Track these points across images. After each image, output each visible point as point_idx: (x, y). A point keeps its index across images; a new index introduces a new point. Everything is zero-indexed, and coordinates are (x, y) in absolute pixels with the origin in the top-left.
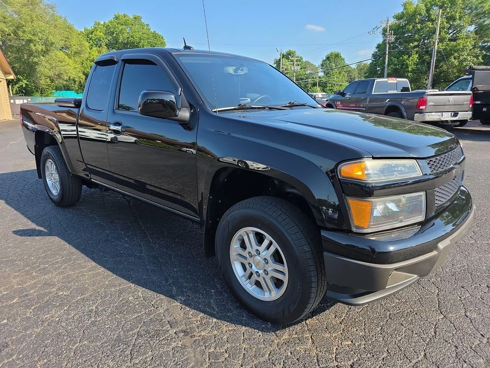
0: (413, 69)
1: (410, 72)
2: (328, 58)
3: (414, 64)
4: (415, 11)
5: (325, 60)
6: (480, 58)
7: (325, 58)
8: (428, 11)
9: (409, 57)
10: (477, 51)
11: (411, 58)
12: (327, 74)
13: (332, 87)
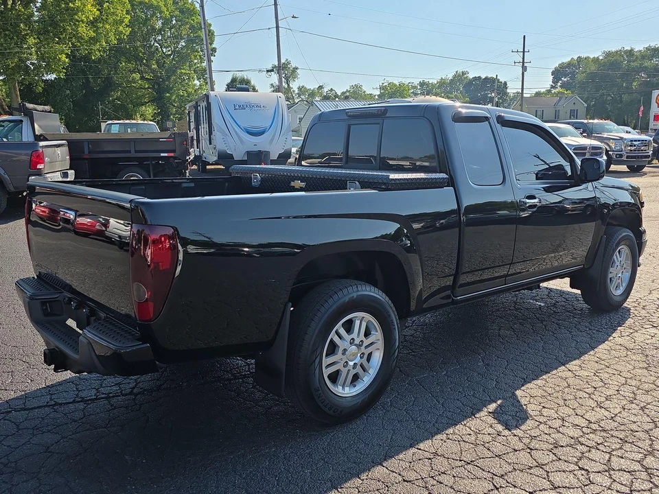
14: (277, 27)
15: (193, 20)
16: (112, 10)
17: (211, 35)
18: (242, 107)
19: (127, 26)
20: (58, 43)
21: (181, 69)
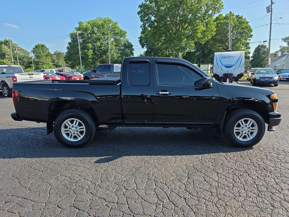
0: (91, 57)
1: (90, 59)
2: (36, 47)
3: (91, 55)
4: (86, 28)
5: (35, 48)
6: (119, 54)
7: (34, 47)
8: (92, 28)
9: (88, 51)
10: (117, 50)
11: (89, 51)
12: (37, 57)
13: (42, 65)
14: (271, 24)
15: (243, 26)
16: (211, 27)
17: (251, 30)
18: (225, 57)
19: (215, 32)
20: (191, 40)
21: (237, 44)
